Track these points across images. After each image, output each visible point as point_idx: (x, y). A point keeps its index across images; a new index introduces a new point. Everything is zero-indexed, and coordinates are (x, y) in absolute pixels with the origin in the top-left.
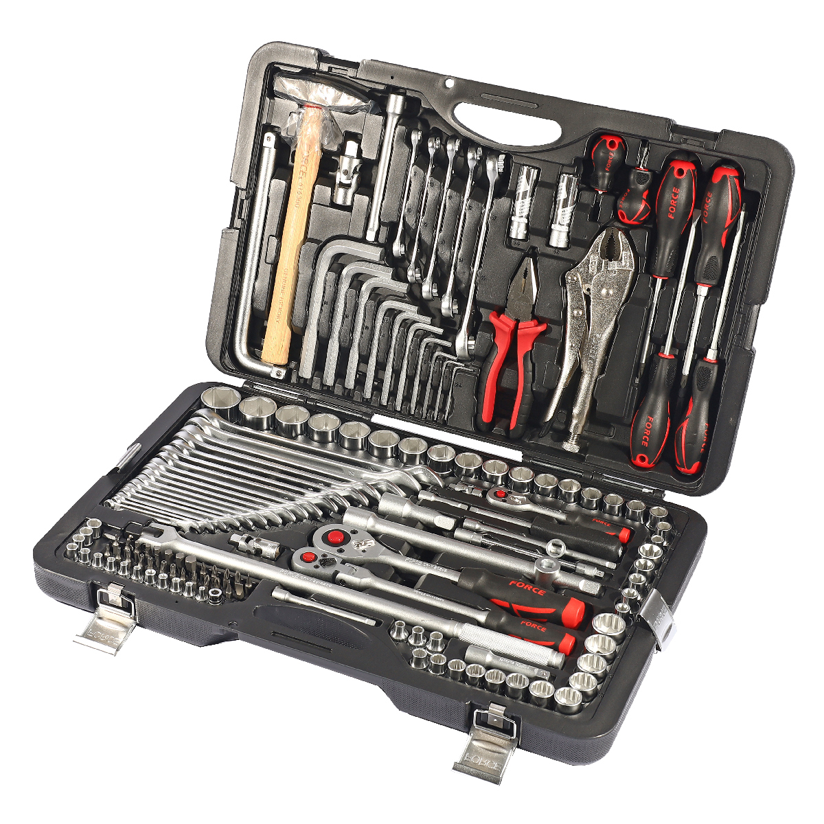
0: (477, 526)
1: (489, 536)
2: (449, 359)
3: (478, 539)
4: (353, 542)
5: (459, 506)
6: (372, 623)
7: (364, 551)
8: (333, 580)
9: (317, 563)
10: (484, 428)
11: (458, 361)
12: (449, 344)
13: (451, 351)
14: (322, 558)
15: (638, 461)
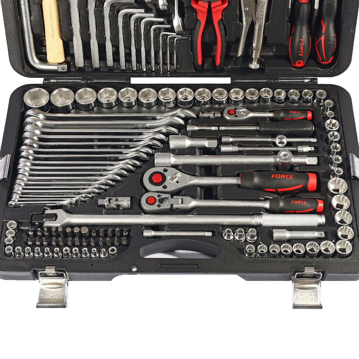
0: (231, 140)
1: (240, 144)
2: (170, 35)
3: (236, 149)
4: (168, 178)
5: (213, 128)
6: (209, 234)
7: (177, 182)
8: (172, 211)
9: (157, 203)
10: (200, 68)
11: (177, 35)
12: (169, 26)
13: (172, 30)
14: (159, 198)
15: (297, 65)
